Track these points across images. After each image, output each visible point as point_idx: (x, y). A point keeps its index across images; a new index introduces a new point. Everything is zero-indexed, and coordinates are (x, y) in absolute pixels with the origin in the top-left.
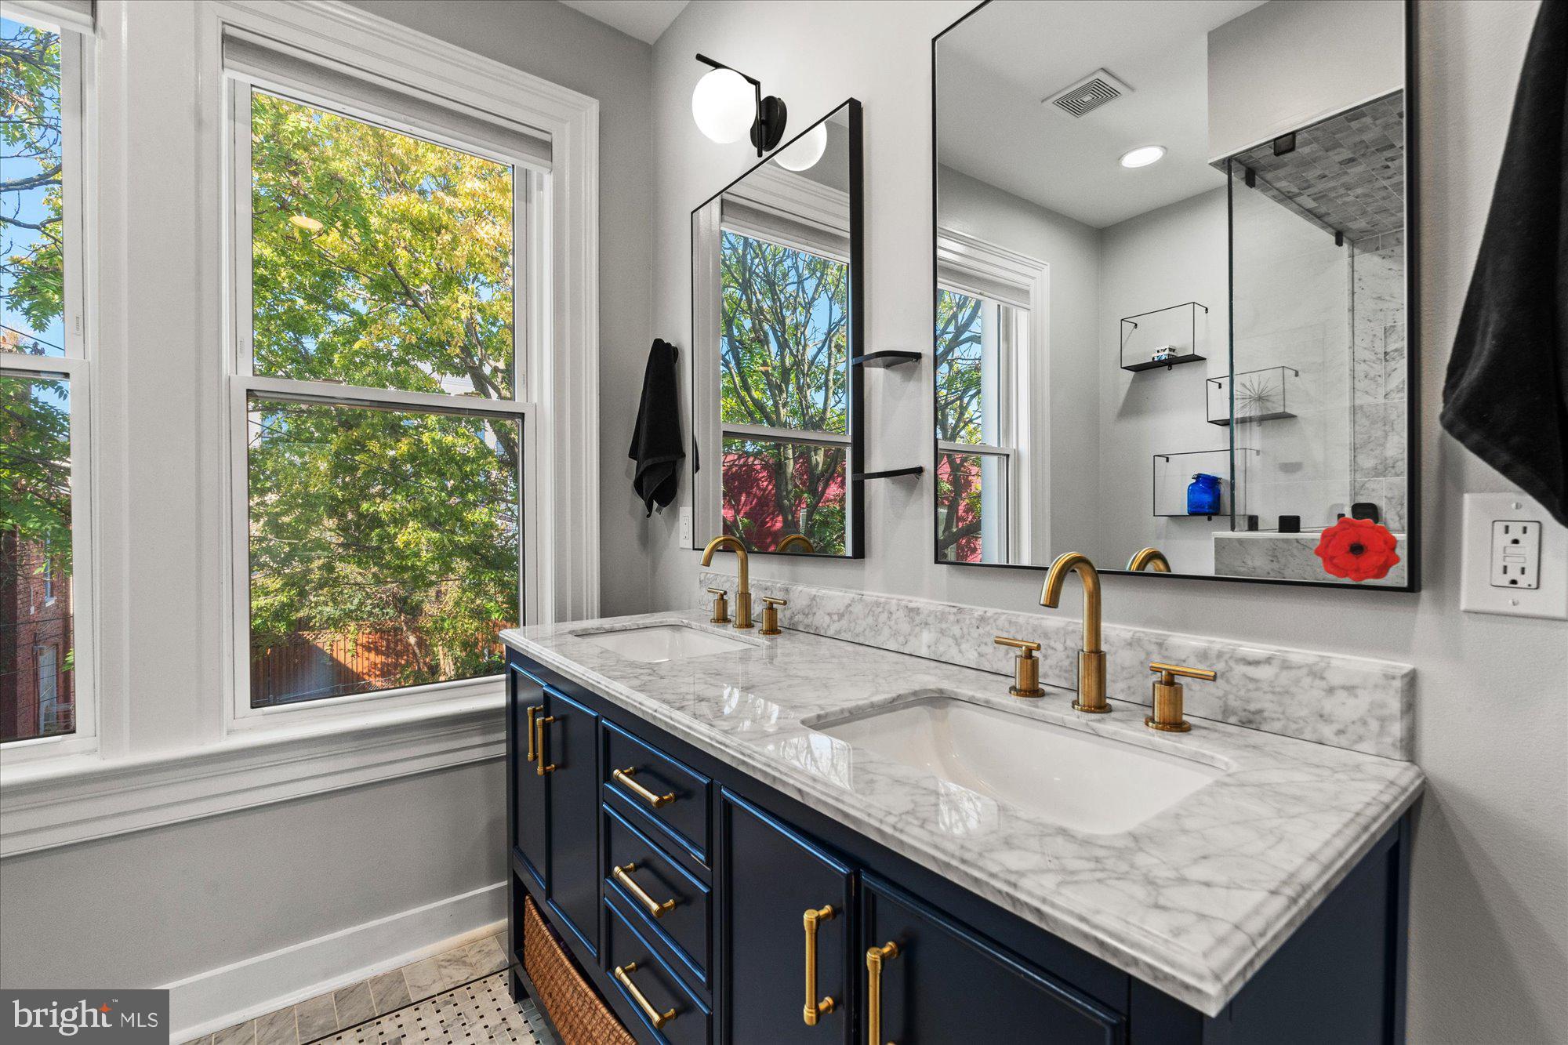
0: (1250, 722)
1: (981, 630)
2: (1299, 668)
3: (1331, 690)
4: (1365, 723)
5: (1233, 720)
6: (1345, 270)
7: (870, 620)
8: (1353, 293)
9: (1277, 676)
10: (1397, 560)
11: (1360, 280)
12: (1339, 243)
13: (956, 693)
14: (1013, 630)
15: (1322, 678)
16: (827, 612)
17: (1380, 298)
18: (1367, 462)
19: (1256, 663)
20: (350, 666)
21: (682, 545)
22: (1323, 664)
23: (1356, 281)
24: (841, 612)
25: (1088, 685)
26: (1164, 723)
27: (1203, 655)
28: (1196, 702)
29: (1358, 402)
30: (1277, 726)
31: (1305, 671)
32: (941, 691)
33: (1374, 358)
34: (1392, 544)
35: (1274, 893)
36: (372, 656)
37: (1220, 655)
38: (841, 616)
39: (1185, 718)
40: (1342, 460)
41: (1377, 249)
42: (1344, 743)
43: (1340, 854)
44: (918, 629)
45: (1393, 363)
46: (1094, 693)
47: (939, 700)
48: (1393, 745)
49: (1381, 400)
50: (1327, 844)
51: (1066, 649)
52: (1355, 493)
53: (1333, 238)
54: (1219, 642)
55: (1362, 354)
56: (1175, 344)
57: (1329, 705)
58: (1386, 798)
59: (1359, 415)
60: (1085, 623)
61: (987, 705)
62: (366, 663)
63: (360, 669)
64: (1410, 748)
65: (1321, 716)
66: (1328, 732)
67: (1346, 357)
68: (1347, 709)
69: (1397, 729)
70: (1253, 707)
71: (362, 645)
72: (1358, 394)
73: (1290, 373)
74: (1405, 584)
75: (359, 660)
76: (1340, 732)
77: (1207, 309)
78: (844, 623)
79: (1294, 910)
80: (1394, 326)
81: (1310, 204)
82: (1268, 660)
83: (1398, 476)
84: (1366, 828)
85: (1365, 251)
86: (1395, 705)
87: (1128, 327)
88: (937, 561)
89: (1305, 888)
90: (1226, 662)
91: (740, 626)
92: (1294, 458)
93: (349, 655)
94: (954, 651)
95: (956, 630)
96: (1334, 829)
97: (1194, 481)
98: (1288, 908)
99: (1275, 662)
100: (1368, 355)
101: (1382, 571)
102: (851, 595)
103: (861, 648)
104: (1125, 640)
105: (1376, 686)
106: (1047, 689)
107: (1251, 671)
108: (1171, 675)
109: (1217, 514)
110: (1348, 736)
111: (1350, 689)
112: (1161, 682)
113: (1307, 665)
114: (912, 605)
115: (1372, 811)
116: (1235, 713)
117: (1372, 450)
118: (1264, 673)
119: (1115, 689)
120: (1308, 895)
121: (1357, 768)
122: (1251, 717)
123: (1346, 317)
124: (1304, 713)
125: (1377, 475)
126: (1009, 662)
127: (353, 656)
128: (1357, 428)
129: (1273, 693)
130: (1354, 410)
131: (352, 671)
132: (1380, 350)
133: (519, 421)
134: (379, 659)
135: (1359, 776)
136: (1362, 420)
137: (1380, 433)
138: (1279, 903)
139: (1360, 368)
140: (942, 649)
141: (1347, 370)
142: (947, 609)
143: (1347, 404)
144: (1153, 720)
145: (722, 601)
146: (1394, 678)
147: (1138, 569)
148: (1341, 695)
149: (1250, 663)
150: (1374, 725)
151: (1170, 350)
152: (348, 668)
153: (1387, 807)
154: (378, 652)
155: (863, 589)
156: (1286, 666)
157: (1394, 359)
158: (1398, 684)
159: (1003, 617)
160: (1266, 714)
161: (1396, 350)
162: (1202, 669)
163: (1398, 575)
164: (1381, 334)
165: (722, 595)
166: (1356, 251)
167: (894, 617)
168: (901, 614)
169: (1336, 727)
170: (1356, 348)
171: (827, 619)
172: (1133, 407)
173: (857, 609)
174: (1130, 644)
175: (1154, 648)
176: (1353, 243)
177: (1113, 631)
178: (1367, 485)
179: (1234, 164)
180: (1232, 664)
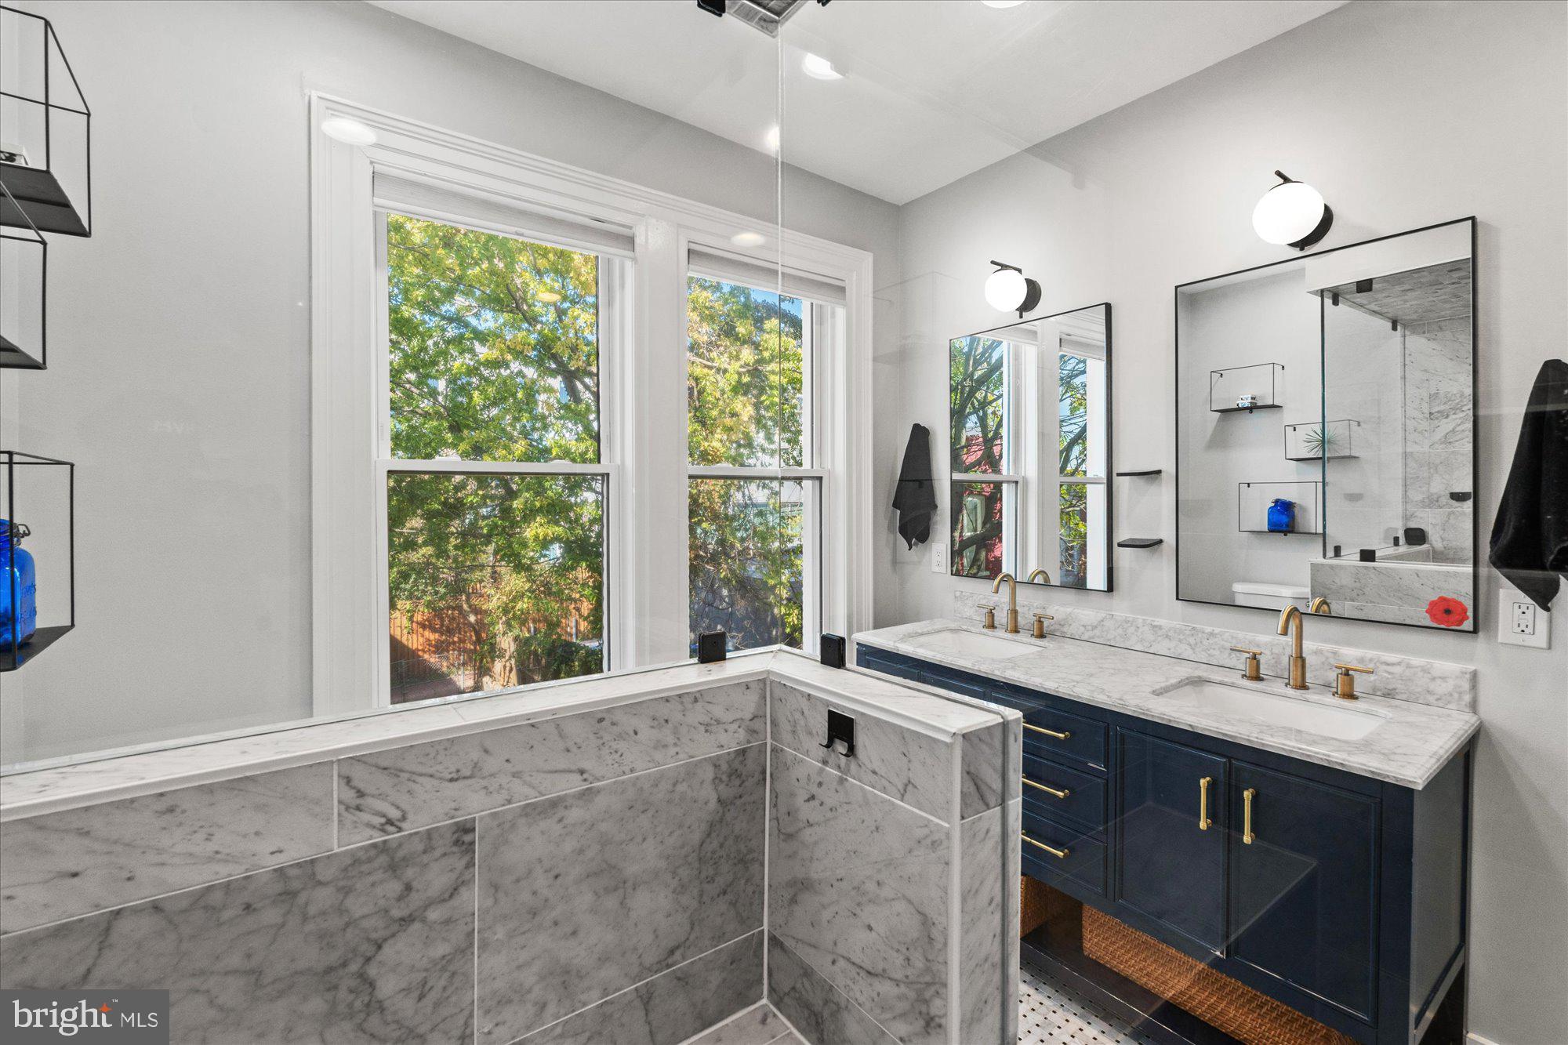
0: (1389, 694)
1: (1211, 641)
2: (1417, 667)
3: (1434, 679)
4: (1451, 695)
5: (1379, 693)
6: (1399, 347)
7: (1120, 631)
8: (1405, 365)
9: (1404, 671)
10: (1467, 618)
11: (1410, 355)
12: (1394, 328)
13: (1209, 678)
14: (1234, 641)
15: (1429, 673)
16: (1082, 624)
17: (1425, 371)
18: (1416, 496)
19: (1393, 664)
20: (406, 643)
21: (936, 569)
22: (1429, 666)
23: (1406, 356)
24: (1095, 624)
25: (1295, 674)
26: (1344, 695)
27: (1361, 660)
28: (1360, 684)
29: (1409, 450)
30: (1404, 697)
31: (1420, 669)
32: (1200, 677)
33: (1421, 416)
34: (1465, 610)
35: (1431, 757)
36: (427, 633)
37: (1371, 660)
38: (1094, 628)
39: (1355, 693)
40: (1395, 494)
41: (1424, 333)
42: (1441, 705)
43: (1451, 747)
44: (1159, 638)
45: (1436, 421)
46: (1299, 679)
47: (1198, 682)
48: (1466, 705)
49: (1426, 449)
50: (1446, 743)
51: (1272, 654)
52: (1406, 518)
53: (1390, 325)
54: (1370, 653)
55: (1411, 412)
56: (1255, 393)
57: (1432, 686)
58: (1466, 728)
59: (1409, 461)
60: (1294, 642)
61: (1233, 685)
62: (421, 640)
63: (415, 647)
64: (1474, 707)
65: (1428, 691)
66: (1431, 699)
67: (1399, 412)
68: (1441, 688)
69: (1467, 698)
70: (1390, 687)
71: (417, 623)
72: (1409, 443)
73: (1354, 424)
74: (1471, 629)
75: (415, 636)
76: (1438, 700)
77: (1283, 367)
78: (1097, 632)
79: (1439, 764)
80: (1437, 393)
81: (1376, 308)
82: (1399, 664)
83: (1441, 508)
84: (1459, 739)
85: (1413, 333)
86: (1466, 686)
87: (1216, 376)
88: (1177, 599)
89: (1441, 757)
90: (1375, 663)
91: (1011, 632)
92: (1355, 490)
93: (405, 631)
94: (1190, 651)
95: (1192, 640)
96: (1447, 738)
97: (1273, 504)
98: (1437, 762)
99: (1403, 665)
100: (1416, 414)
101: (1460, 623)
102: (1102, 614)
103: (1113, 649)
104: (1312, 650)
105: (1457, 677)
106: (1265, 677)
107: (1390, 669)
108: (1348, 670)
109: (1292, 532)
110: (1443, 701)
111: (1444, 678)
112: (1341, 674)
113: (1420, 666)
114: (1156, 623)
115: (1462, 732)
116: (1379, 690)
117: (1420, 487)
118: (1397, 670)
119: (1310, 678)
120: (1443, 759)
121: (1449, 716)
122: (1390, 692)
123: (1399, 383)
124: (1419, 690)
125: (1424, 507)
126: (1241, 662)
127: (409, 633)
128: (1408, 470)
129: (1402, 680)
130: (1405, 455)
131: (407, 647)
132: (1427, 411)
133: (817, 483)
134: (433, 637)
135: (1449, 718)
136: (1411, 464)
137: (1426, 475)
138: (1433, 761)
139: (1410, 424)
140: (1180, 651)
141: (1401, 426)
142: (1184, 628)
143: (1400, 450)
144: (1337, 693)
145: (991, 614)
146: (1466, 673)
147: (1316, 612)
148: (1439, 681)
149: (1388, 664)
150: (1456, 696)
151: (1252, 398)
152: (404, 645)
153: (1467, 731)
154: (434, 630)
155: (1111, 611)
156: (1409, 666)
157: (1437, 418)
158: (1468, 676)
159: (1227, 634)
160: (1397, 691)
161: (1438, 412)
162: (1360, 667)
163: (1468, 625)
164: (1426, 399)
165: (991, 610)
166: (1407, 333)
167: (1140, 630)
168: (1146, 628)
169: (1436, 697)
170: (1407, 407)
171: (1082, 629)
172: (1219, 441)
173: (1108, 623)
174: (1316, 653)
175: (1329, 655)
176: (1405, 326)
177: (1308, 645)
178: (1416, 514)
179: (1325, 294)
180: (1378, 664)
